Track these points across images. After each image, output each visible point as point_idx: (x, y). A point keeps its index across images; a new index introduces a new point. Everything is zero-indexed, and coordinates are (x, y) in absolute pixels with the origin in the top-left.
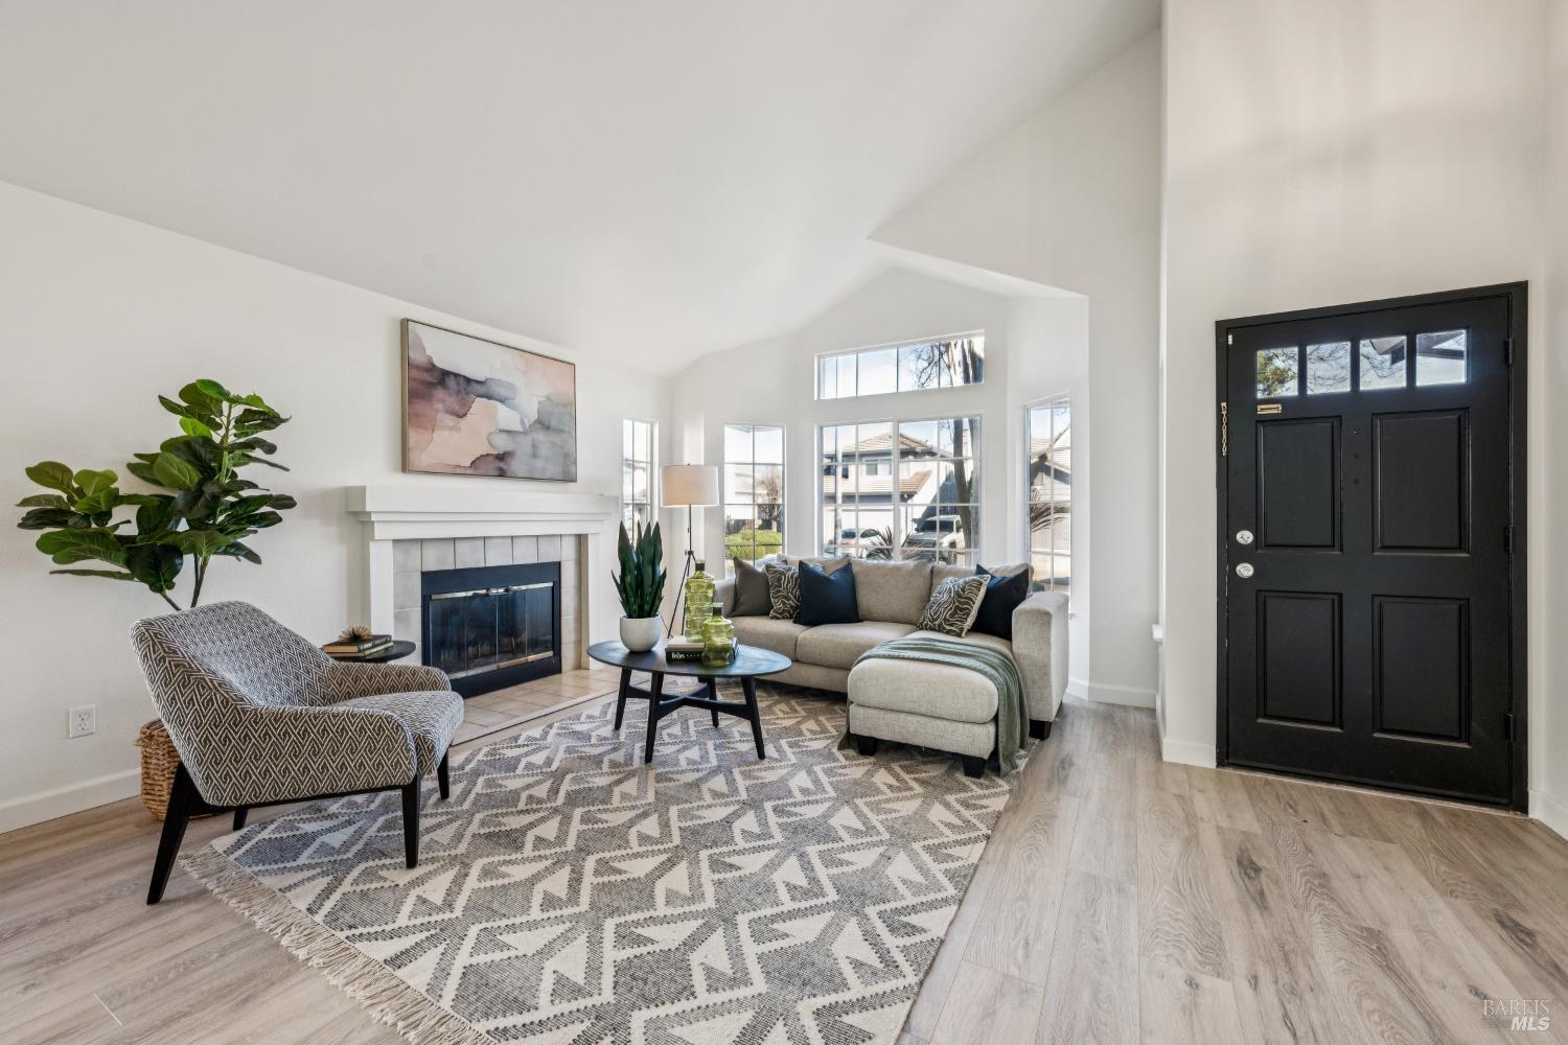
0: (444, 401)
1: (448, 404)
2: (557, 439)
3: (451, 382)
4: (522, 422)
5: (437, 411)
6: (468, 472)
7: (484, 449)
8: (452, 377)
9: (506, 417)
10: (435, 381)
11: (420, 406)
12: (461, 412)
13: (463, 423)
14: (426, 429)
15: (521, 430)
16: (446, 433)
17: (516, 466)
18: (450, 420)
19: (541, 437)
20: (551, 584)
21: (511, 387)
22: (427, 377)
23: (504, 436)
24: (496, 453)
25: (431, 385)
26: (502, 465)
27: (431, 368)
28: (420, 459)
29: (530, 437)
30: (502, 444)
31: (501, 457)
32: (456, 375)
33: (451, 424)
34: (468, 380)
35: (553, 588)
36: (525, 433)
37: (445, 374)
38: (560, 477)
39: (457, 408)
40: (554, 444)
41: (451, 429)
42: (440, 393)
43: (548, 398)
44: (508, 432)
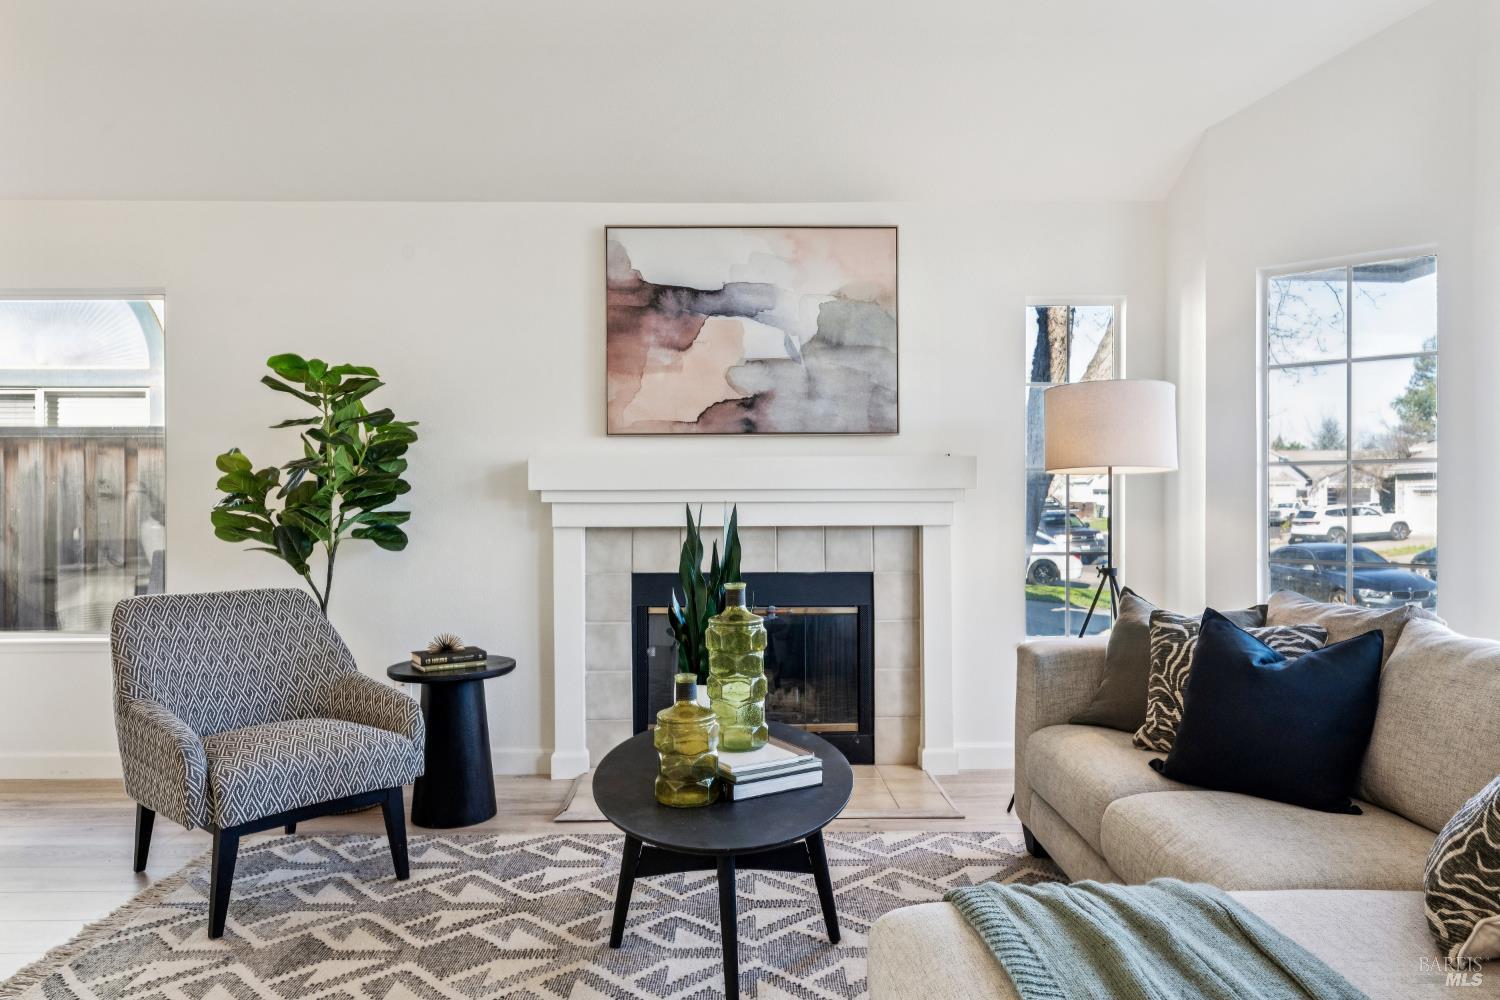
0: (656, 331)
1: (664, 333)
2: (857, 363)
3: (669, 301)
4: (788, 343)
5: (647, 346)
6: (695, 429)
7: (721, 393)
8: (670, 293)
9: (759, 339)
10: (644, 305)
11: (624, 343)
12: (684, 341)
13: (686, 358)
14: (630, 373)
15: (783, 354)
16: (660, 376)
17: (774, 414)
18: (666, 357)
19: (825, 363)
20: (853, 610)
21: (768, 289)
22: (633, 301)
23: (757, 369)
24: (740, 397)
25: (640, 311)
26: (750, 415)
27: (640, 285)
28: (627, 418)
29: (803, 366)
30: (752, 382)
31: (749, 403)
32: (676, 289)
33: (667, 361)
34: (695, 293)
35: (858, 614)
36: (794, 360)
37: (660, 290)
38: (864, 426)
39: (677, 337)
40: (851, 372)
41: (668, 369)
42: (652, 320)
43: (839, 295)
44: (762, 362)
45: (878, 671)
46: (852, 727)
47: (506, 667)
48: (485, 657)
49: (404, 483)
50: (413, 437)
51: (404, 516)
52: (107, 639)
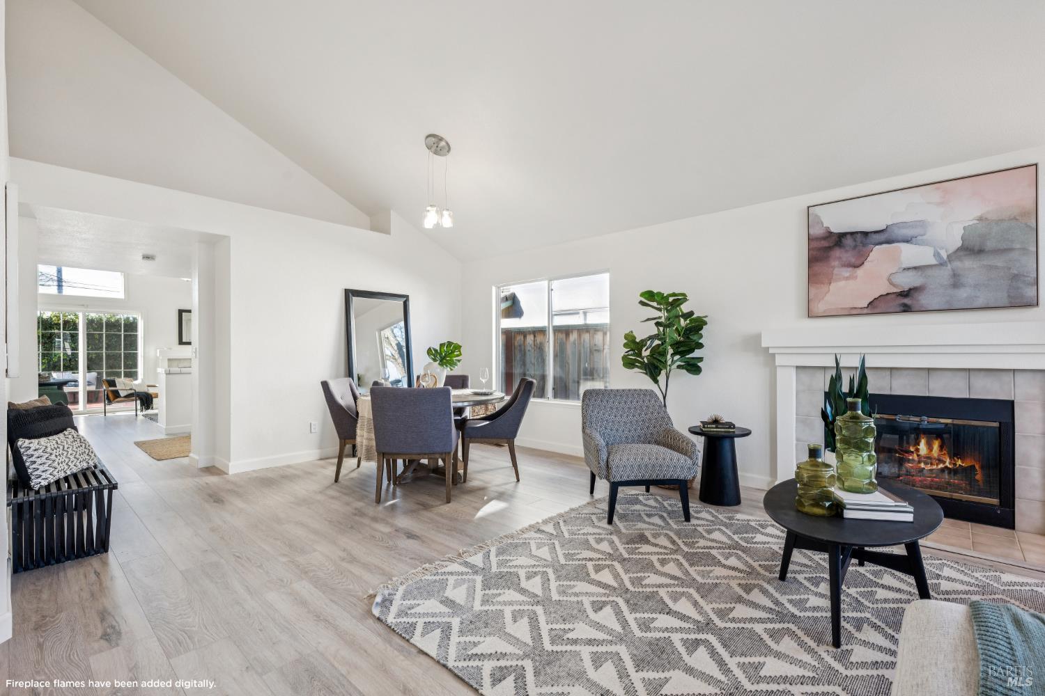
0: (840, 258)
1: (844, 259)
2: (999, 261)
3: (848, 241)
4: (937, 255)
5: (834, 267)
6: (865, 311)
7: (884, 288)
8: (848, 236)
9: (910, 254)
10: (831, 245)
11: (818, 267)
12: (859, 262)
13: (860, 272)
14: (823, 284)
15: (933, 261)
16: (842, 283)
17: (924, 300)
18: (846, 272)
19: (968, 265)
20: (996, 425)
21: (922, 224)
22: (825, 244)
23: (911, 273)
24: (899, 291)
25: (830, 248)
26: (907, 301)
27: (830, 234)
28: (820, 307)
29: (949, 267)
30: (906, 281)
31: (905, 294)
32: (852, 234)
33: (847, 274)
34: (865, 234)
35: (1000, 428)
36: (942, 264)
37: (842, 236)
38: (1005, 302)
39: (853, 260)
40: (991, 268)
41: (847, 278)
42: (837, 253)
43: (980, 219)
44: (915, 268)
45: (1017, 467)
46: (995, 501)
47: (746, 433)
48: (734, 427)
49: (701, 344)
50: (705, 323)
51: (701, 359)
52: (580, 404)
